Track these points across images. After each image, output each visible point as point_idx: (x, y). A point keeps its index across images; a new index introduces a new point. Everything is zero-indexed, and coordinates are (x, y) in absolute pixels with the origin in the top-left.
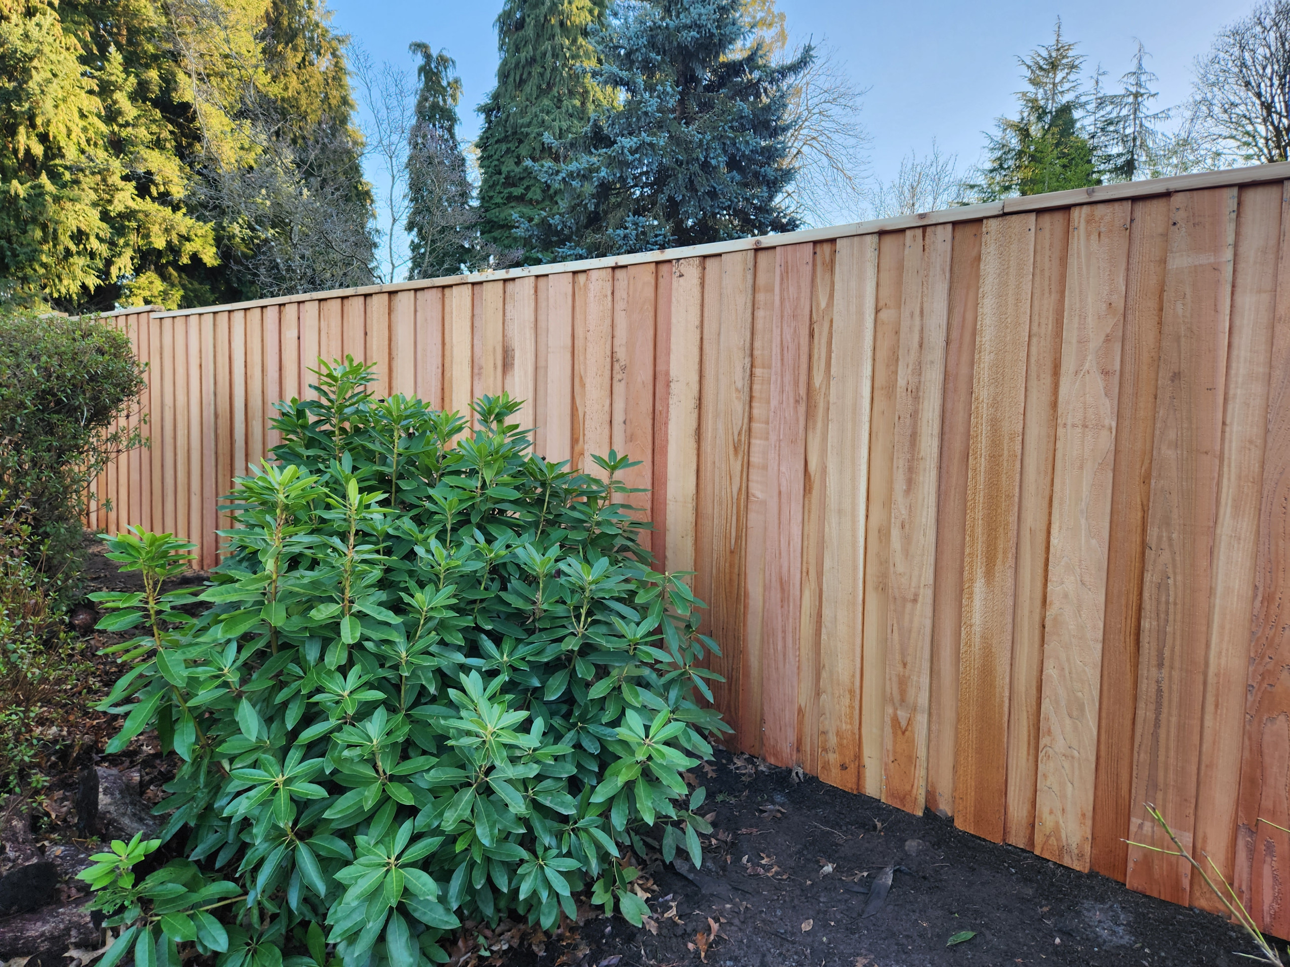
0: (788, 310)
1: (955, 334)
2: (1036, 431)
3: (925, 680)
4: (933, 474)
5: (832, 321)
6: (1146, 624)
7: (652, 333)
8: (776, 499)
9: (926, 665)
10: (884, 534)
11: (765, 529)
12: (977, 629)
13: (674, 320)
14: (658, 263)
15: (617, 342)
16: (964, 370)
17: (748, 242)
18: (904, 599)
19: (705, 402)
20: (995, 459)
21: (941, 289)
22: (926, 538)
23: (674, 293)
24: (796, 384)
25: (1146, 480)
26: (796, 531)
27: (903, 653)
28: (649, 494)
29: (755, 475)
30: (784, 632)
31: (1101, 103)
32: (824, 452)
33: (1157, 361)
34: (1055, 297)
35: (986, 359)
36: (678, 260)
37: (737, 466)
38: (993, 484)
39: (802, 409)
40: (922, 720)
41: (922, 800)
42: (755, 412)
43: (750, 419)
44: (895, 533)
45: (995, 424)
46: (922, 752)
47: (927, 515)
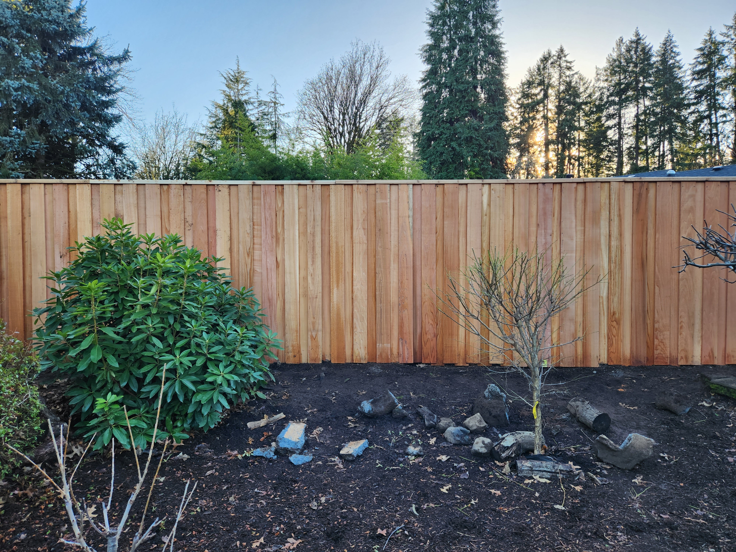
0: (267, 207)
1: (324, 217)
2: (348, 245)
3: (321, 321)
4: (320, 258)
5: (283, 211)
6: (377, 293)
7: (206, 211)
8: (266, 271)
9: (321, 317)
10: (305, 279)
11: (262, 282)
12: (335, 303)
13: (217, 207)
14: (207, 185)
15: (187, 214)
16: (327, 228)
17: (250, 182)
18: (313, 298)
19: (233, 238)
20: (337, 253)
21: (319, 203)
22: (319, 278)
23: (216, 197)
24: (272, 231)
25: (375, 256)
26: (274, 281)
27: (313, 315)
28: (229, 270)
29: (256, 263)
30: (271, 317)
31: (260, 103)
32: (283, 254)
33: (375, 226)
34: (350, 208)
35: (333, 225)
36: (218, 185)
37: (249, 261)
38: (337, 260)
39: (274, 240)
40: (320, 334)
41: (321, 358)
42: (255, 241)
43: (254, 244)
44: (309, 278)
45: (337, 243)
46: (321, 344)
47: (319, 271)
